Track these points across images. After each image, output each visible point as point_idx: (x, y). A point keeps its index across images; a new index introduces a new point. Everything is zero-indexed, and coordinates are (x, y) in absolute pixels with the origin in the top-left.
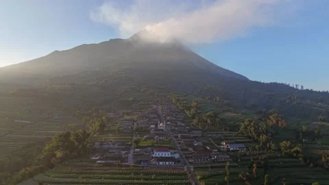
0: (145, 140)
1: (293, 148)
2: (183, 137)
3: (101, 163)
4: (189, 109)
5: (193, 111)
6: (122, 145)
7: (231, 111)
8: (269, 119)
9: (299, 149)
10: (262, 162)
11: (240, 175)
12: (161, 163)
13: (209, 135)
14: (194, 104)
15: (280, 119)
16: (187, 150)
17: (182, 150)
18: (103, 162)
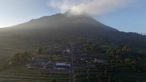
0: (57, 57)
1: (131, 62)
2: (76, 56)
3: (29, 68)
4: (85, 43)
5: (86, 44)
6: (44, 59)
7: (105, 45)
8: (123, 48)
9: (134, 63)
10: (112, 69)
11: (97, 76)
12: (59, 68)
13: (90, 55)
14: (88, 41)
15: (128, 48)
16: (76, 62)
17: (74, 62)
18: (30, 67)
